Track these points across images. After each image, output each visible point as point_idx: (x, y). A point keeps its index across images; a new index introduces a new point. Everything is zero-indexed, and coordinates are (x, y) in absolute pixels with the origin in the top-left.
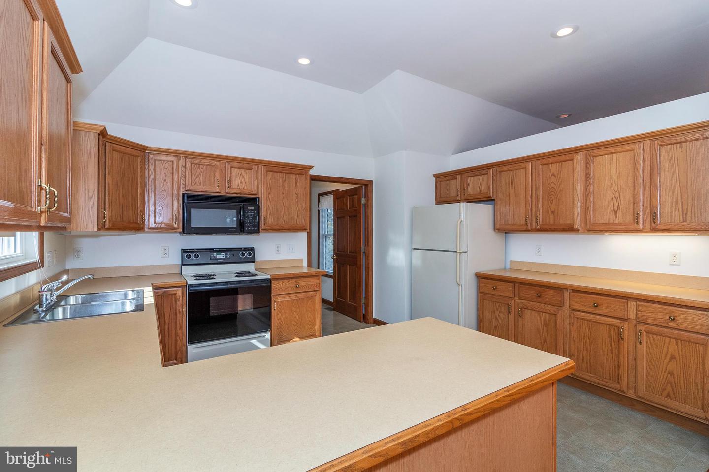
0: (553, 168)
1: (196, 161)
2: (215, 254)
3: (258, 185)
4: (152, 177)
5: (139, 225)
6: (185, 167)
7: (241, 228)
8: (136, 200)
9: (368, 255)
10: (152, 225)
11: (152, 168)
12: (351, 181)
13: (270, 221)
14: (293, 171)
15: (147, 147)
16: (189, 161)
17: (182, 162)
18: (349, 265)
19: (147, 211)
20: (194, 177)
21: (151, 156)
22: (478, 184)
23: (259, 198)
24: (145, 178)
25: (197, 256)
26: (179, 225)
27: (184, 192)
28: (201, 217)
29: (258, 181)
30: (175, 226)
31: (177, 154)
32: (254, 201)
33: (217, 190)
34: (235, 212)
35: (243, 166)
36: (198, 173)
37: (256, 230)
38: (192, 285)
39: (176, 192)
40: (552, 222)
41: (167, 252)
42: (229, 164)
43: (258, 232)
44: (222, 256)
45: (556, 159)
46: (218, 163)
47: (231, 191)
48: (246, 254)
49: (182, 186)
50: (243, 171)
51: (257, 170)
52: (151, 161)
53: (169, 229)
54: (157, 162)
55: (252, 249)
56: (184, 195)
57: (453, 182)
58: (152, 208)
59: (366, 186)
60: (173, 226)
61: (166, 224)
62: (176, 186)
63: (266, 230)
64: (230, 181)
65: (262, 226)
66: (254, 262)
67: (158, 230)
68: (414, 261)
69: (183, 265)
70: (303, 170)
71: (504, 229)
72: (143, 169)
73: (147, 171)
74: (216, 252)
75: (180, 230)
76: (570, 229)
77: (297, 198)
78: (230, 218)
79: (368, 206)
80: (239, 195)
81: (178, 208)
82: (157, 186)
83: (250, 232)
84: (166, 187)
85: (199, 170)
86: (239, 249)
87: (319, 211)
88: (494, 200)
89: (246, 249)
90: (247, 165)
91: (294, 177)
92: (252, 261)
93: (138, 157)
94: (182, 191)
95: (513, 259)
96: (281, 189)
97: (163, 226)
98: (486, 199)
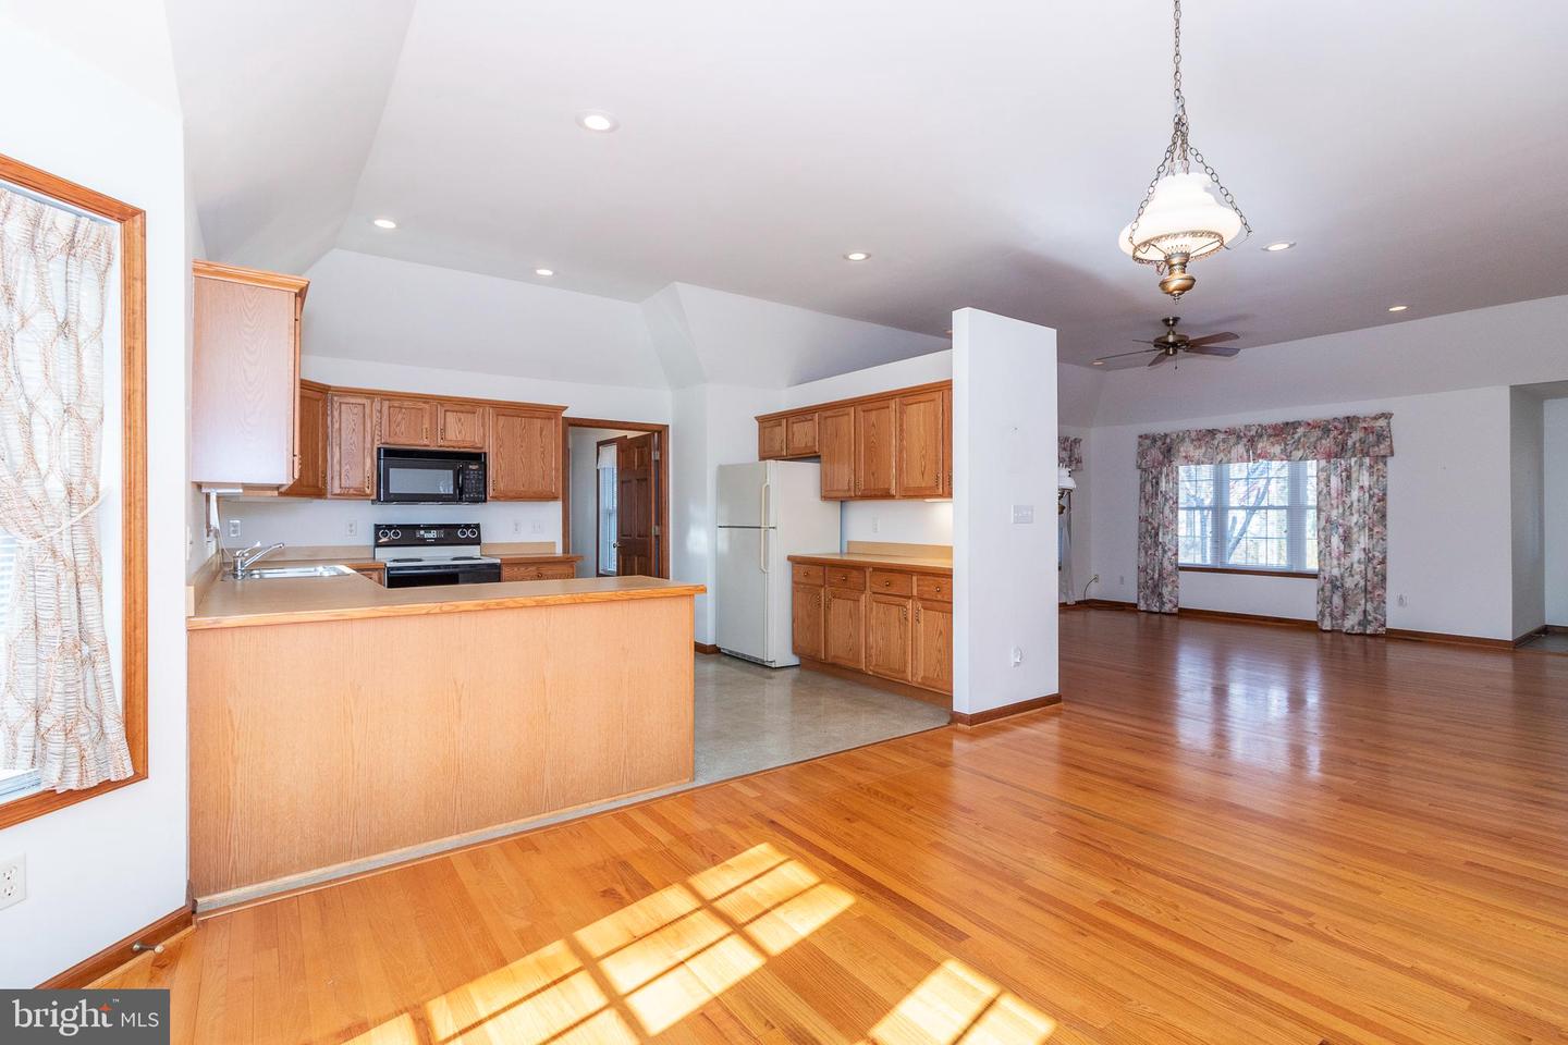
0: (873, 416)
1: (396, 404)
2: (422, 532)
3: (484, 435)
4: (336, 426)
5: (321, 490)
6: (381, 412)
7: (460, 495)
8: (317, 456)
9: (661, 539)
10: (337, 491)
11: (336, 414)
12: (632, 427)
13: (501, 486)
14: (537, 414)
15: (330, 387)
16: (386, 404)
17: (377, 405)
18: (639, 556)
19: (329, 472)
20: (393, 426)
21: (335, 398)
22: (804, 434)
23: (485, 454)
24: (327, 427)
25: (396, 534)
26: (372, 490)
27: (381, 446)
28: (404, 479)
29: (484, 429)
30: (368, 491)
31: (370, 394)
32: (478, 457)
33: (426, 442)
34: (451, 472)
35: (462, 408)
36: (399, 420)
37: (480, 498)
38: (393, 569)
39: (368, 445)
40: (872, 487)
41: (353, 528)
42: (441, 405)
43: (485, 501)
44: (433, 534)
45: (878, 404)
46: (427, 406)
47: (446, 444)
48: (468, 533)
49: (377, 438)
50: (462, 416)
51: (483, 415)
52: (336, 406)
53: (359, 495)
54: (343, 406)
55: (477, 526)
56: (379, 449)
57: (777, 429)
58: (337, 467)
59: (660, 432)
60: (364, 491)
61: (355, 489)
62: (368, 439)
63: (495, 498)
64: (444, 430)
65: (490, 492)
66: (479, 544)
67: (346, 495)
68: (719, 544)
69: (378, 545)
70: (552, 412)
71: (837, 496)
72: (325, 414)
73: (329, 419)
74: (423, 529)
75: (374, 497)
76: (886, 495)
77: (543, 453)
78: (443, 481)
79: (661, 465)
80: (457, 450)
81: (372, 468)
82: (344, 436)
83: (475, 501)
84: (355, 438)
85: (400, 416)
86: (458, 526)
87: (598, 471)
88: (819, 456)
89: (468, 526)
90: (468, 408)
91: (538, 423)
92: (477, 542)
93: (318, 401)
94: (377, 444)
95: (851, 539)
96: (519, 440)
97: (351, 491)
98: (811, 456)
